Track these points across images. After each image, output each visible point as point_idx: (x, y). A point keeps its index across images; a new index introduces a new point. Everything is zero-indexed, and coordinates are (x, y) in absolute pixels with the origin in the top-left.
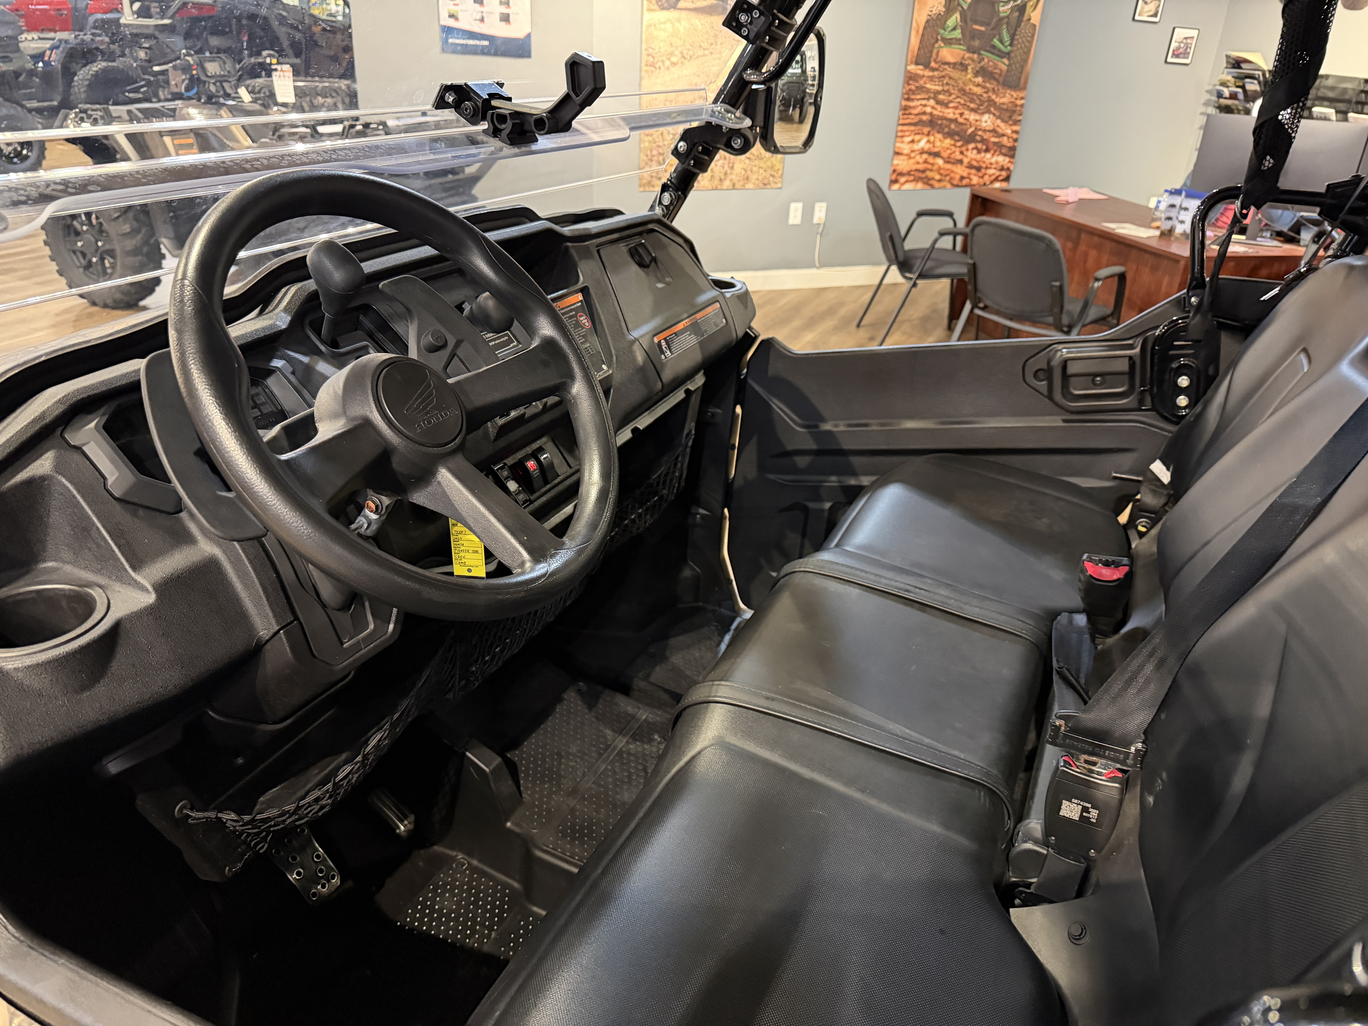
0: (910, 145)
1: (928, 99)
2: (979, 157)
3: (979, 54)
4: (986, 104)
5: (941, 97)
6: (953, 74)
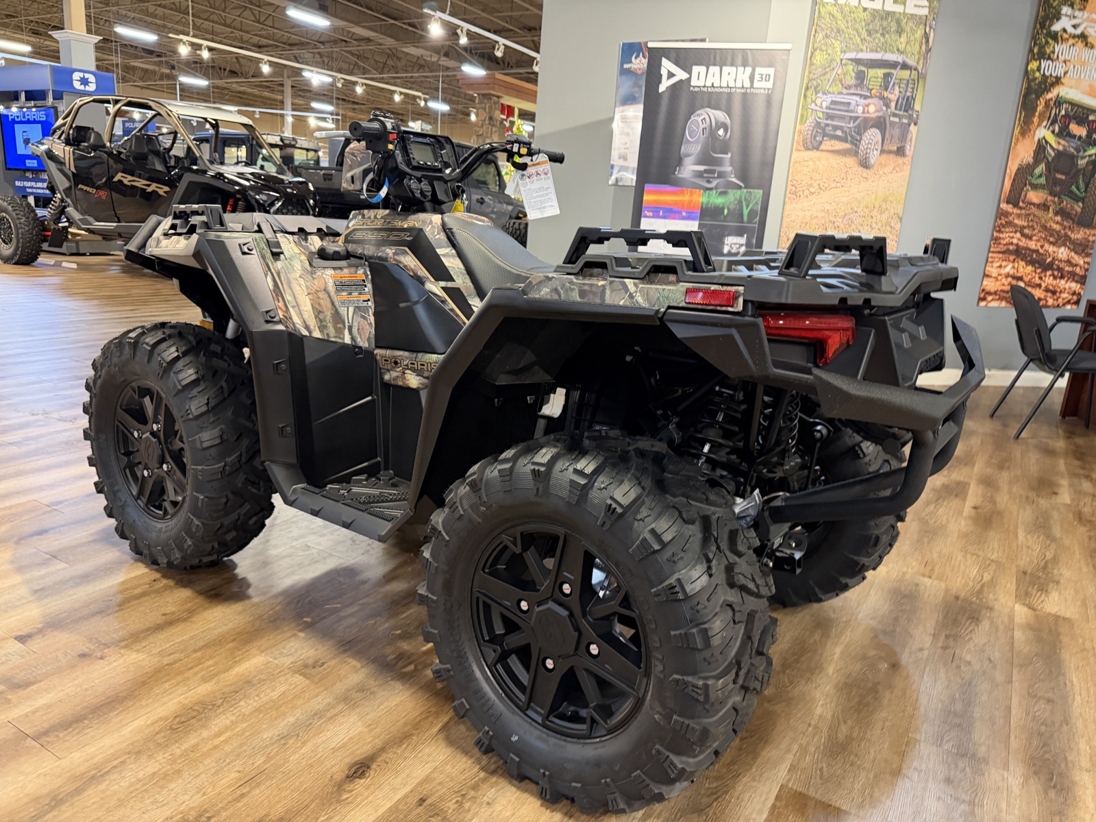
0: (998, 270)
1: (1015, 232)
2: (1054, 282)
3: (1059, 198)
4: (1063, 239)
5: (1026, 231)
6: (1039, 213)
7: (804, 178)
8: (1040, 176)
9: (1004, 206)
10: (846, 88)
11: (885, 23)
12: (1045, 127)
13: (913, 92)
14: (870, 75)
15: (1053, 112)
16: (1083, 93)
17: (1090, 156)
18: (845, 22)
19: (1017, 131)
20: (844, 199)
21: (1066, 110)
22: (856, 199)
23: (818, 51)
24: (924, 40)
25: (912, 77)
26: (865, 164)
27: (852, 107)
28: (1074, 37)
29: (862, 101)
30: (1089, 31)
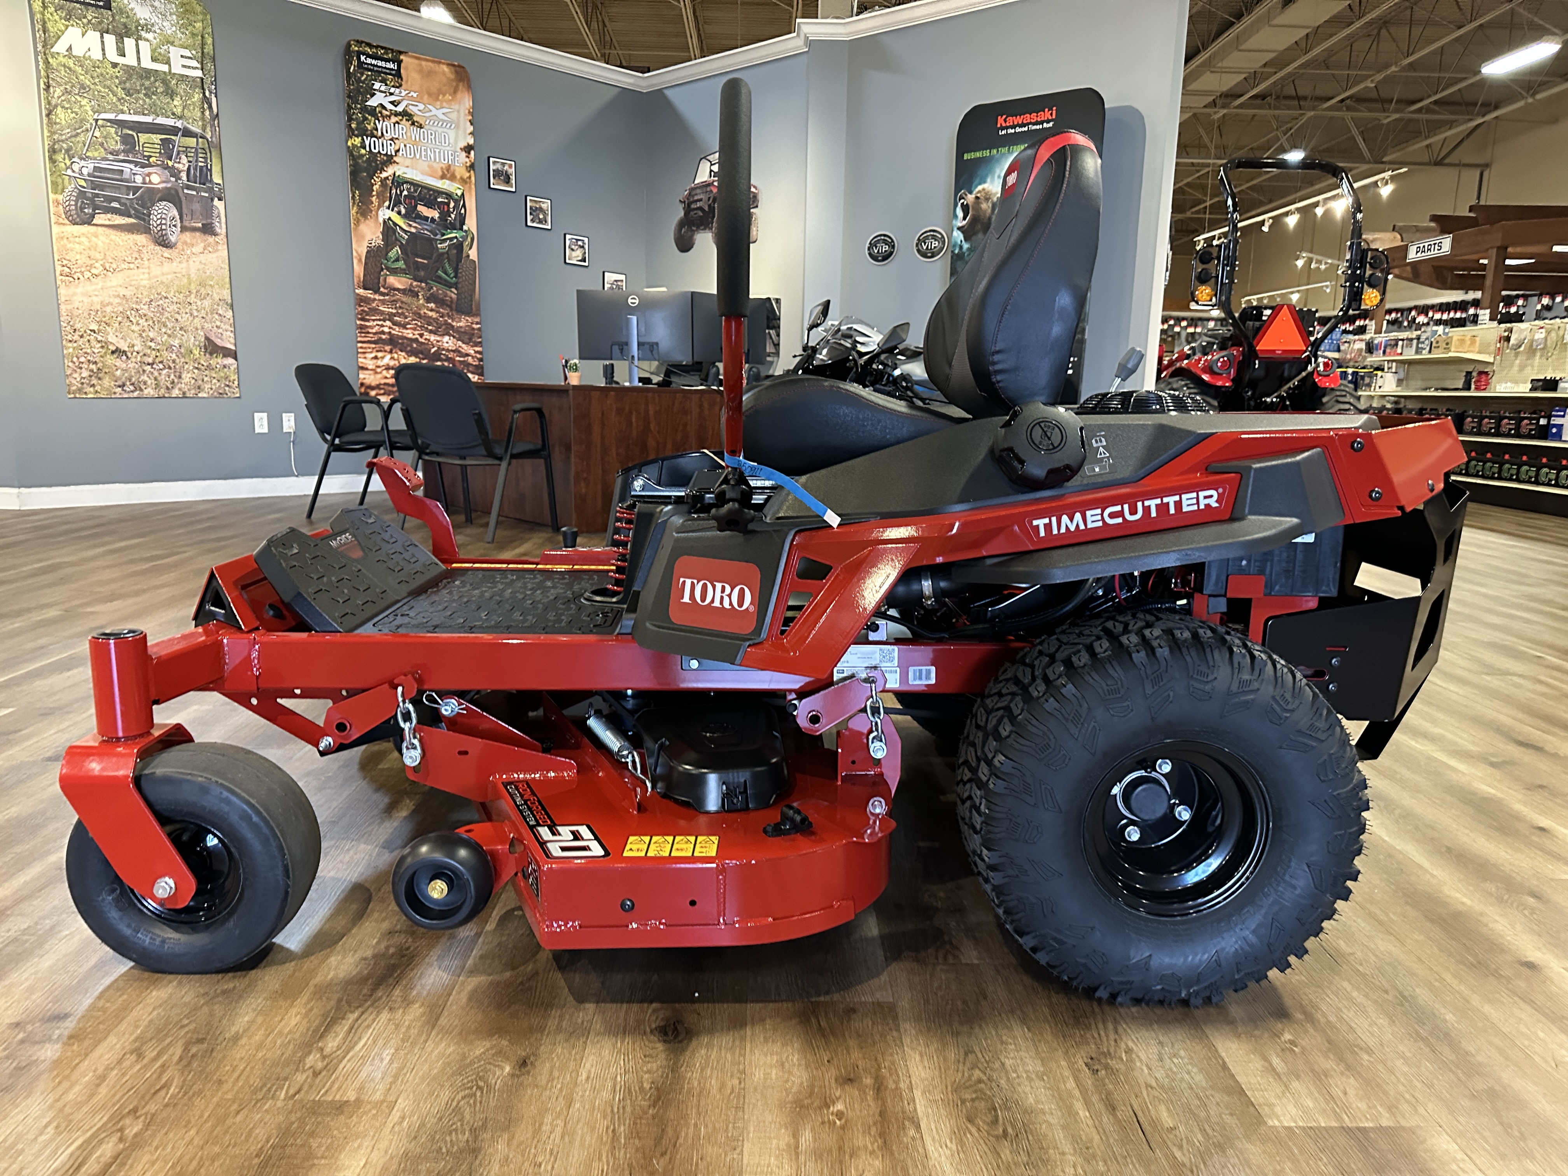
0: (374, 361)
1: (384, 320)
3: (425, 283)
4: (444, 327)
5: (397, 319)
6: (404, 299)
7: (78, 257)
8: (397, 260)
9: (361, 291)
10: (111, 153)
11: (147, 83)
12: (388, 208)
13: (206, 162)
14: (142, 141)
15: (394, 191)
16: (423, 173)
17: (450, 239)
18: (88, 77)
19: (354, 211)
20: (145, 283)
21: (408, 190)
22: (162, 283)
23: (59, 108)
24: (206, 106)
25: (200, 146)
26: (163, 242)
27: (126, 176)
28: (396, 114)
29: (139, 170)
30: (413, 110)
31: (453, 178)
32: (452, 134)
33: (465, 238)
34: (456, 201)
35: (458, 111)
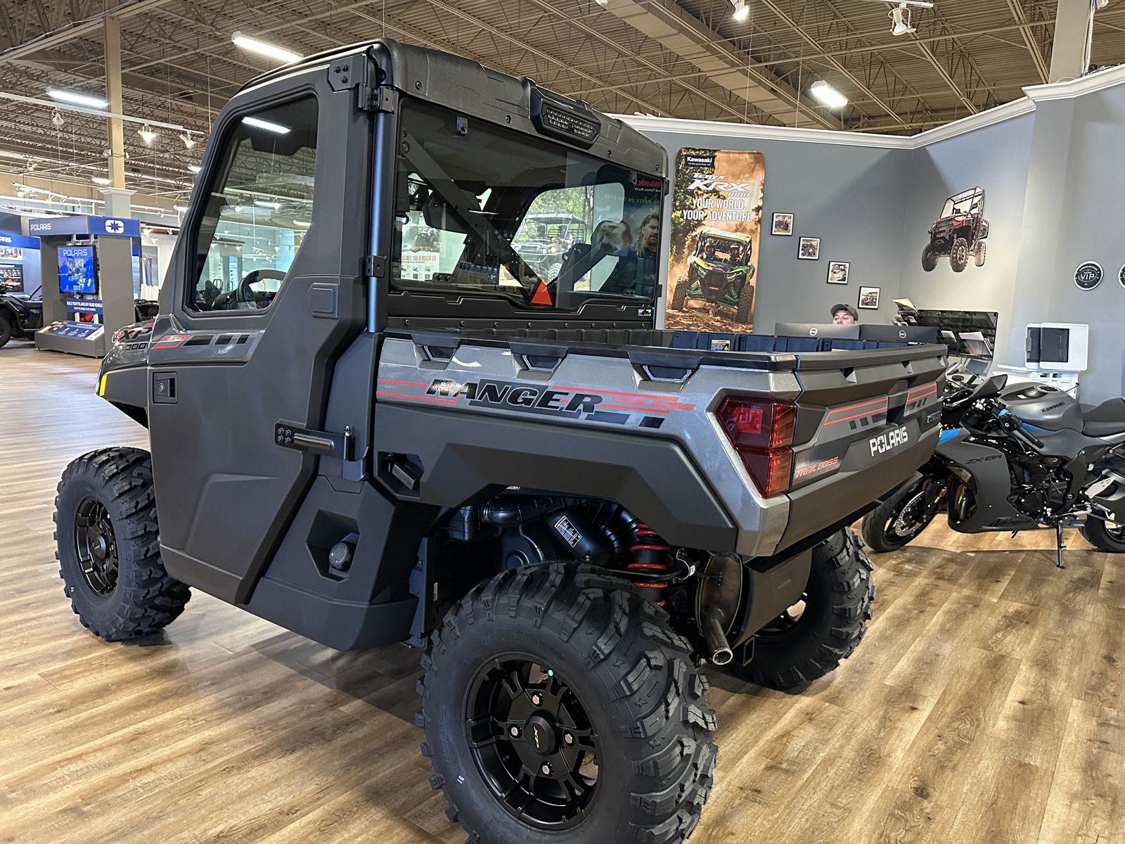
3: (716, 303)
6: (699, 315)
8: (697, 289)
9: (670, 311)
10: (532, 237)
12: (695, 255)
13: (582, 236)
14: (548, 229)
16: (722, 230)
17: (737, 272)
19: (670, 260)
21: (711, 242)
25: (581, 226)
27: (538, 250)
28: (707, 192)
29: (545, 246)
30: (721, 187)
31: (744, 230)
32: (746, 200)
33: (748, 271)
34: (745, 246)
35: (753, 184)
